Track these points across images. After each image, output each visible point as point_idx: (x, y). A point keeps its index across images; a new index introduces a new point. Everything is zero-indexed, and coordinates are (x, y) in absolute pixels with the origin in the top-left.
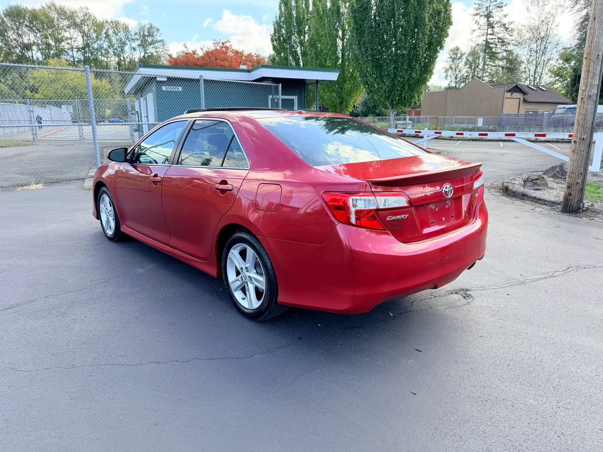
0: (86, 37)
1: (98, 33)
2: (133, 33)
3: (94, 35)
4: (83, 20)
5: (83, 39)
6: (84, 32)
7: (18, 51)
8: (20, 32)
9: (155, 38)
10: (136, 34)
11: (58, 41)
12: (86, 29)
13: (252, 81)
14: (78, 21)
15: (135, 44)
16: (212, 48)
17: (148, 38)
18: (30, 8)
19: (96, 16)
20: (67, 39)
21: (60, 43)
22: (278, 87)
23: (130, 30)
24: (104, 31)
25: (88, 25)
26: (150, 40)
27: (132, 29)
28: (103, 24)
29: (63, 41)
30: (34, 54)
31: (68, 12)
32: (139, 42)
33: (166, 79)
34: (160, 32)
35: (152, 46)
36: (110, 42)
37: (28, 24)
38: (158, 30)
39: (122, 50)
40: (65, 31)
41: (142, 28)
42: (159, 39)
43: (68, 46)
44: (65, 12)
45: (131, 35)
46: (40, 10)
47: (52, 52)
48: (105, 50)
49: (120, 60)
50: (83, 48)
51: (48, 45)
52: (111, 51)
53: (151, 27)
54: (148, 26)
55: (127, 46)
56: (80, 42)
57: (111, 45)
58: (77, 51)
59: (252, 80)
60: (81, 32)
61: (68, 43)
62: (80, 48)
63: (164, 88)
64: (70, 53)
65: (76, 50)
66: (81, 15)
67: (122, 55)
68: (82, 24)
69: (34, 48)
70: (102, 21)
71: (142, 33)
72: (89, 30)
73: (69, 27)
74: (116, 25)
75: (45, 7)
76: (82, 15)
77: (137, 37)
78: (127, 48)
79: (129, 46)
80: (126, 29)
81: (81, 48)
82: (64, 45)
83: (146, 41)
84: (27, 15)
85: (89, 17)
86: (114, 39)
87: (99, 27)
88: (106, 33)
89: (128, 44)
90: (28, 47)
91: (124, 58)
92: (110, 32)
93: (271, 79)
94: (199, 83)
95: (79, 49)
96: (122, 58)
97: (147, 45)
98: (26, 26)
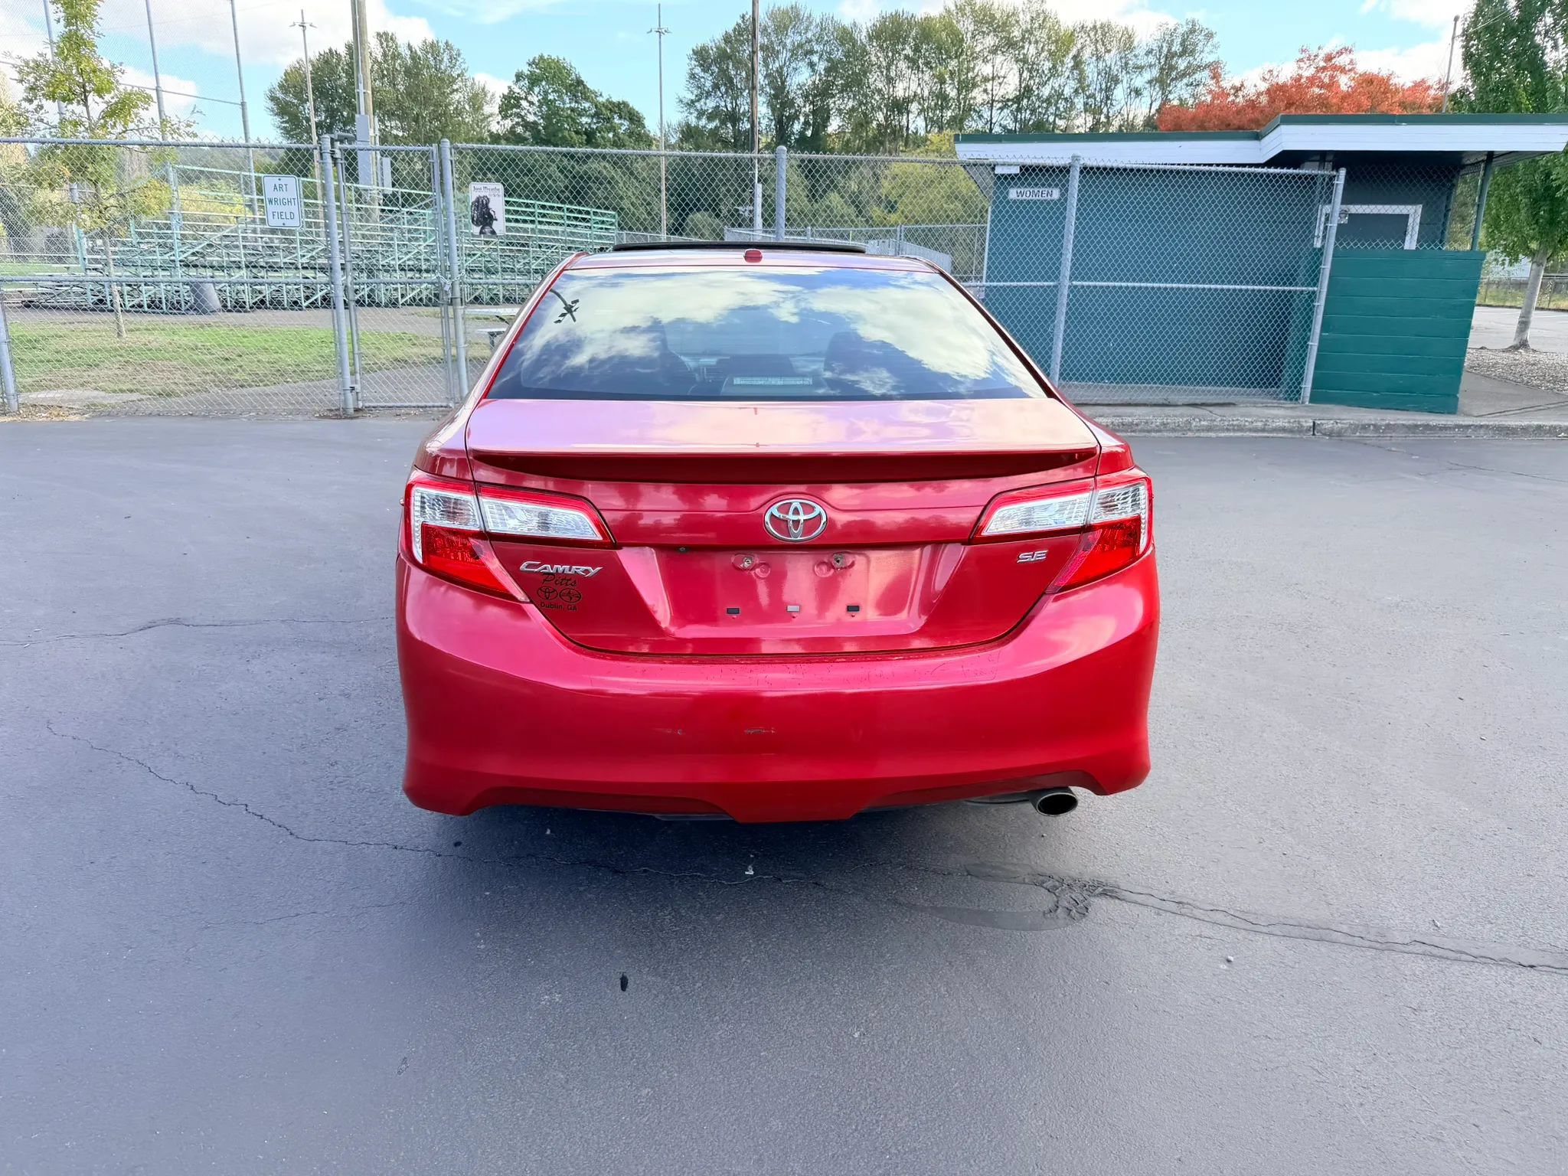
0: (1030, 71)
1: (1056, 57)
2: (1141, 52)
3: (1048, 65)
4: (1027, 31)
5: (1021, 75)
6: (1025, 61)
7: (880, 116)
8: (893, 74)
9: (1198, 59)
10: (1149, 52)
11: (966, 86)
12: (1031, 50)
13: (1262, 165)
14: (1016, 33)
15: (1139, 81)
16: (1286, 73)
17: (1180, 61)
18: (920, 14)
19: (1060, 17)
20: (986, 80)
21: (969, 90)
22: (1332, 178)
23: (1135, 44)
24: (1074, 52)
25: (1036, 42)
26: (1182, 64)
27: (1141, 41)
28: (1072, 34)
29: (975, 85)
30: (911, 122)
31: (998, 16)
32: (1155, 72)
33: (1016, 170)
34: (1216, 40)
35: (1185, 81)
36: (1081, 79)
37: (911, 54)
38: (1210, 36)
39: (1108, 98)
40: (985, 61)
41: (1169, 38)
42: (1208, 58)
43: (985, 96)
44: (993, 17)
45: (1135, 56)
46: (942, 17)
47: (949, 114)
48: (1066, 99)
49: (1098, 122)
50: (1018, 100)
51: (943, 97)
52: (1079, 103)
53: (1192, 31)
54: (1184, 29)
55: (1119, 86)
56: (1010, 87)
57: (1081, 87)
58: (1002, 109)
59: (1263, 161)
60: (1017, 61)
61: (985, 91)
62: (1008, 100)
63: (1013, 194)
64: (986, 114)
65: (1000, 105)
66: (1024, 19)
67: (1105, 110)
68: (1023, 39)
69: (914, 107)
70: (1072, 29)
71: (1165, 50)
72: (1039, 54)
73: (994, 51)
74: (1102, 33)
75: (953, 8)
76: (1028, 19)
77: (1151, 59)
78: (1119, 93)
79: (1125, 85)
80: (1128, 43)
81: (1012, 100)
82: (978, 96)
83: (1172, 68)
84: (913, 33)
85: (1044, 21)
86: (1091, 71)
87: (1062, 43)
88: (1075, 57)
89: (1125, 81)
90: (900, 106)
91: (1107, 117)
92: (1086, 54)
93: (1318, 158)
94: (1064, 176)
95: (1005, 103)
96: (1103, 119)
97: (1172, 80)
98: (907, 57)
